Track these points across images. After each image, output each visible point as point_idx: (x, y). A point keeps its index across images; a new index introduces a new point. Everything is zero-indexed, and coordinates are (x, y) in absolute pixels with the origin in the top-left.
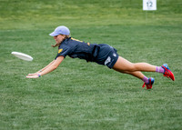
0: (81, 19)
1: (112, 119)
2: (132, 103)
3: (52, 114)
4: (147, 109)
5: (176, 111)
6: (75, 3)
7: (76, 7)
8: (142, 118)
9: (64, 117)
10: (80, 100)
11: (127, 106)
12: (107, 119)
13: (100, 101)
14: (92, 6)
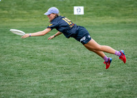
0: (28, 21)
1: (51, 94)
2: (66, 82)
3: (8, 91)
4: (77, 87)
5: (98, 88)
6: (24, 10)
7: (25, 12)
8: (73, 93)
9: (17, 92)
10: (28, 80)
11: (62, 85)
12: (48, 94)
13: (43, 81)
14: (36, 11)
